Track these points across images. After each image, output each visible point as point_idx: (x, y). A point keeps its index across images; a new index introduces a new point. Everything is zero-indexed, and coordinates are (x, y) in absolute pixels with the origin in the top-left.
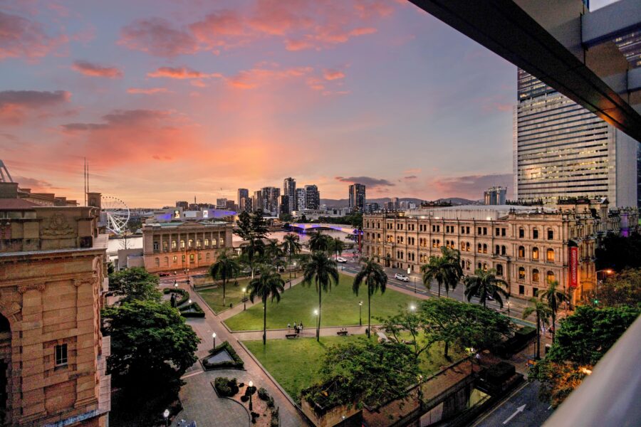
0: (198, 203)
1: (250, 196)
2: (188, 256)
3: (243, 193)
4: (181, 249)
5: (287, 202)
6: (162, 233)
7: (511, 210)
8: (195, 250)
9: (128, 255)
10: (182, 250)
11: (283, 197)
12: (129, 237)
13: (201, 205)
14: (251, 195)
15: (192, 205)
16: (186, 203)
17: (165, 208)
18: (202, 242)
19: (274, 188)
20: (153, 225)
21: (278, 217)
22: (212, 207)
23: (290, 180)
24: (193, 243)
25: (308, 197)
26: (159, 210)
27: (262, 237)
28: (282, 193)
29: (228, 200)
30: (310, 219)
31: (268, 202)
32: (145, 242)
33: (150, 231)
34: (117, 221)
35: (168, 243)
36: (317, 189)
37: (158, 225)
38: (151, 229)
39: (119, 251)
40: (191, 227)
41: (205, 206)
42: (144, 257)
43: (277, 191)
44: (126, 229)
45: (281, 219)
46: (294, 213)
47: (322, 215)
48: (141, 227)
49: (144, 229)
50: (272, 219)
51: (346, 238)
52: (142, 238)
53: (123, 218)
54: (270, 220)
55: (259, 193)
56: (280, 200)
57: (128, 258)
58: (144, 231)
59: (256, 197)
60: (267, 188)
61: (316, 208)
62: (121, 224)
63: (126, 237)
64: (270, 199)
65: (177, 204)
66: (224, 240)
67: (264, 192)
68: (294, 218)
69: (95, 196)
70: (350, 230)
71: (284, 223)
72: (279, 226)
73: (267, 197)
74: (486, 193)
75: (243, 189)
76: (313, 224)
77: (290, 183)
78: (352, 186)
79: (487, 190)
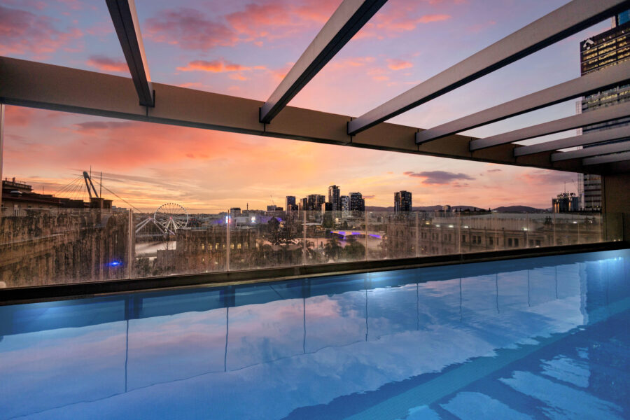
1: (296, 203)
3: (291, 200)
5: (331, 209)
7: (547, 219)
11: (326, 204)
13: (251, 212)
14: (298, 202)
15: (244, 211)
16: (239, 209)
19: (319, 196)
21: (321, 224)
22: (262, 213)
23: (335, 187)
25: (352, 205)
28: (327, 200)
29: (278, 206)
30: (352, 227)
31: (313, 209)
36: (361, 196)
41: (254, 212)
43: (322, 198)
45: (324, 226)
46: (337, 219)
50: (315, 226)
54: (313, 226)
55: (305, 200)
56: (324, 207)
59: (302, 204)
60: (312, 196)
61: (360, 215)
64: (316, 206)
66: (249, 244)
67: (310, 199)
68: (336, 225)
71: (326, 229)
72: (321, 232)
73: (313, 204)
74: (554, 201)
75: (291, 197)
76: (354, 231)
77: (334, 191)
78: (397, 194)
79: (556, 197)
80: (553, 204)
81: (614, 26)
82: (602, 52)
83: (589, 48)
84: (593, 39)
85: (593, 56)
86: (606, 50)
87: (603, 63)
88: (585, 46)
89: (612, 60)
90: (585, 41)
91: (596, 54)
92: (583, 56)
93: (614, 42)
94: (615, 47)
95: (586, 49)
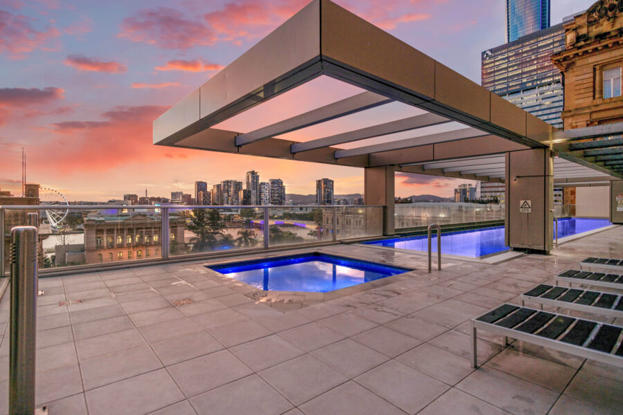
0: (149, 196)
1: (208, 190)
2: (135, 252)
3: (201, 186)
4: (127, 244)
5: (249, 197)
6: (105, 228)
8: (143, 246)
9: (67, 251)
10: (129, 246)
11: (245, 191)
12: (68, 233)
13: (153, 199)
14: (210, 188)
15: (142, 199)
16: (135, 196)
17: (110, 202)
18: (150, 237)
19: (235, 182)
20: (96, 219)
21: (239, 213)
22: (165, 201)
23: (253, 173)
24: (142, 237)
25: (272, 192)
26: (103, 204)
27: (218, 233)
28: (244, 187)
29: (184, 193)
30: (274, 215)
31: (229, 196)
32: (86, 238)
33: (92, 226)
34: (54, 215)
35: (113, 239)
36: (282, 183)
37: (102, 219)
38: (94, 223)
39: (56, 247)
40: (139, 222)
41: (158, 200)
42: (85, 253)
43: (238, 185)
44: (64, 224)
45: (242, 215)
46: (256, 208)
47: (286, 211)
48: (83, 222)
49: (86, 223)
50: (232, 215)
51: (308, 234)
52: (83, 235)
53: (60, 212)
54: (230, 216)
55: (218, 186)
56: (241, 194)
57: (67, 254)
58: (86, 226)
59: (215, 191)
60: (228, 182)
61: (281, 203)
62: (58, 219)
63: (64, 233)
64: (231, 193)
65: (125, 197)
66: (175, 235)
67: (224, 186)
68: (256, 214)
69: (32, 188)
70: (312, 227)
71: (245, 219)
72: (240, 222)
73: (228, 191)
74: (456, 190)
75: (201, 182)
76: (276, 220)
77: (253, 177)
78: (320, 181)
79: (457, 187)
80: (455, 194)
81: (506, 42)
82: (497, 63)
83: (488, 58)
84: (491, 51)
85: (491, 65)
86: (500, 62)
87: (497, 73)
88: (485, 56)
89: (504, 71)
90: (485, 52)
91: (493, 65)
92: (483, 65)
93: (506, 56)
94: (506, 61)
95: (486, 59)
